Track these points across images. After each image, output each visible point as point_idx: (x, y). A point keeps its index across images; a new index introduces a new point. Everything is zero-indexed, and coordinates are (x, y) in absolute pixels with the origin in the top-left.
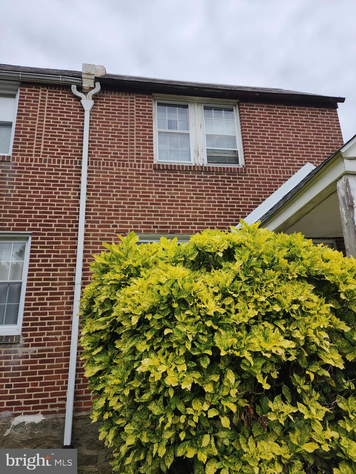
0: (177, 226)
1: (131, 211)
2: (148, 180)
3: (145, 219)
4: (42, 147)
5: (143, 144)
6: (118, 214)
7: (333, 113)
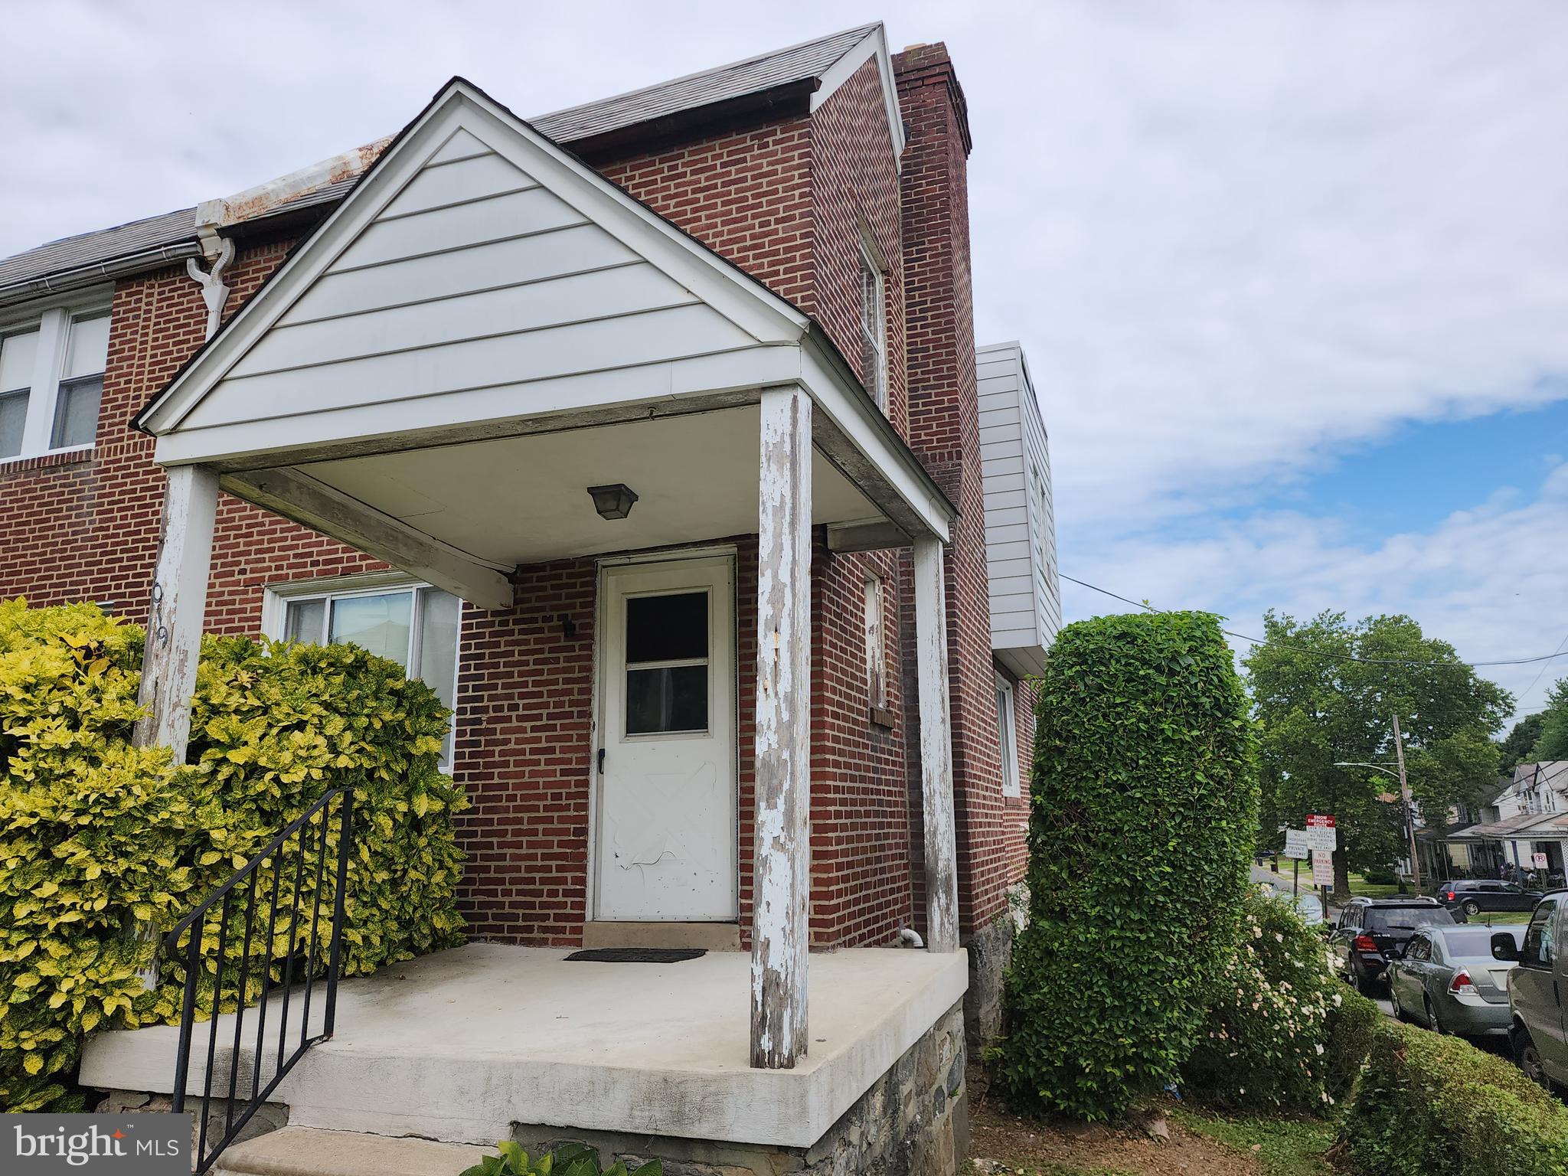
3: (297, 547)
6: (252, 544)
7: (796, 133)
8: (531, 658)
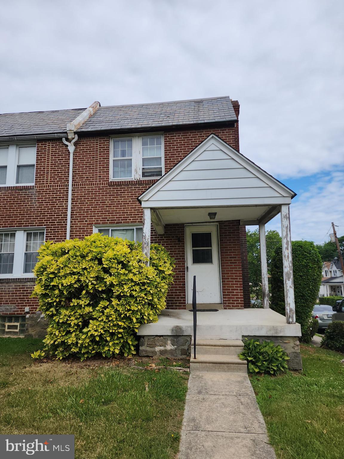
0: (120, 219)
1: (95, 212)
2: (105, 192)
3: (102, 216)
4: (49, 178)
5: (103, 170)
6: (88, 214)
7: (231, 131)
8: (169, 246)
